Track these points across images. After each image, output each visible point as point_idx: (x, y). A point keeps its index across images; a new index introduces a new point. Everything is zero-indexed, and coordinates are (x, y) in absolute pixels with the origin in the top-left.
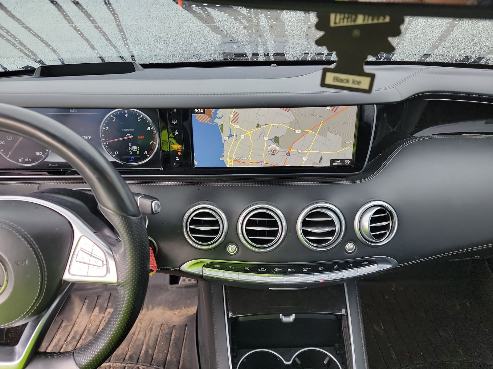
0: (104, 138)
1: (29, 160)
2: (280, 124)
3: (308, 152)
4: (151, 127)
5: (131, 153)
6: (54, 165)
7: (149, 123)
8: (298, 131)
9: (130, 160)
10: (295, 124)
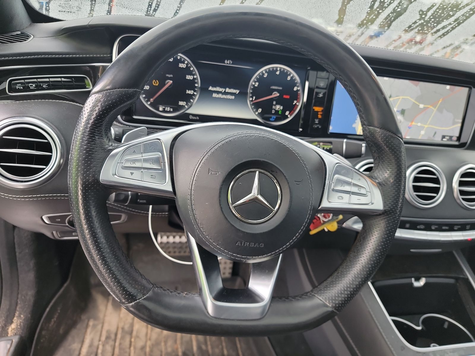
0: (252, 93)
1: (170, 110)
2: (408, 98)
3: (426, 126)
4: (298, 87)
5: (273, 112)
6: (195, 118)
7: (296, 83)
8: (421, 106)
9: (271, 119)
10: (420, 99)
